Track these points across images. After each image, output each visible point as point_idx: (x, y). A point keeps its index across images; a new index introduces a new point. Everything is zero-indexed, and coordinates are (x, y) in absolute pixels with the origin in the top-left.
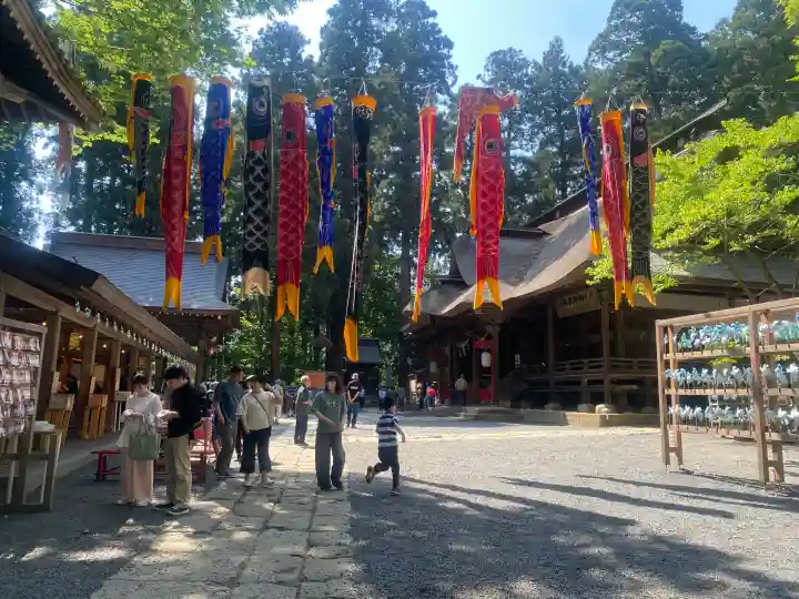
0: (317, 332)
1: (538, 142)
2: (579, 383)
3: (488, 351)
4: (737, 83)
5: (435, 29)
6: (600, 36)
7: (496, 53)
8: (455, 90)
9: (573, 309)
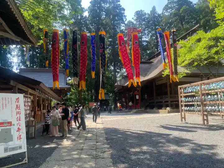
0: (91, 92)
1: (150, 36)
2: (162, 102)
3: (138, 95)
4: (204, 17)
5: (120, 5)
6: (166, 5)
7: (137, 12)
8: (126, 22)
9: (160, 83)
